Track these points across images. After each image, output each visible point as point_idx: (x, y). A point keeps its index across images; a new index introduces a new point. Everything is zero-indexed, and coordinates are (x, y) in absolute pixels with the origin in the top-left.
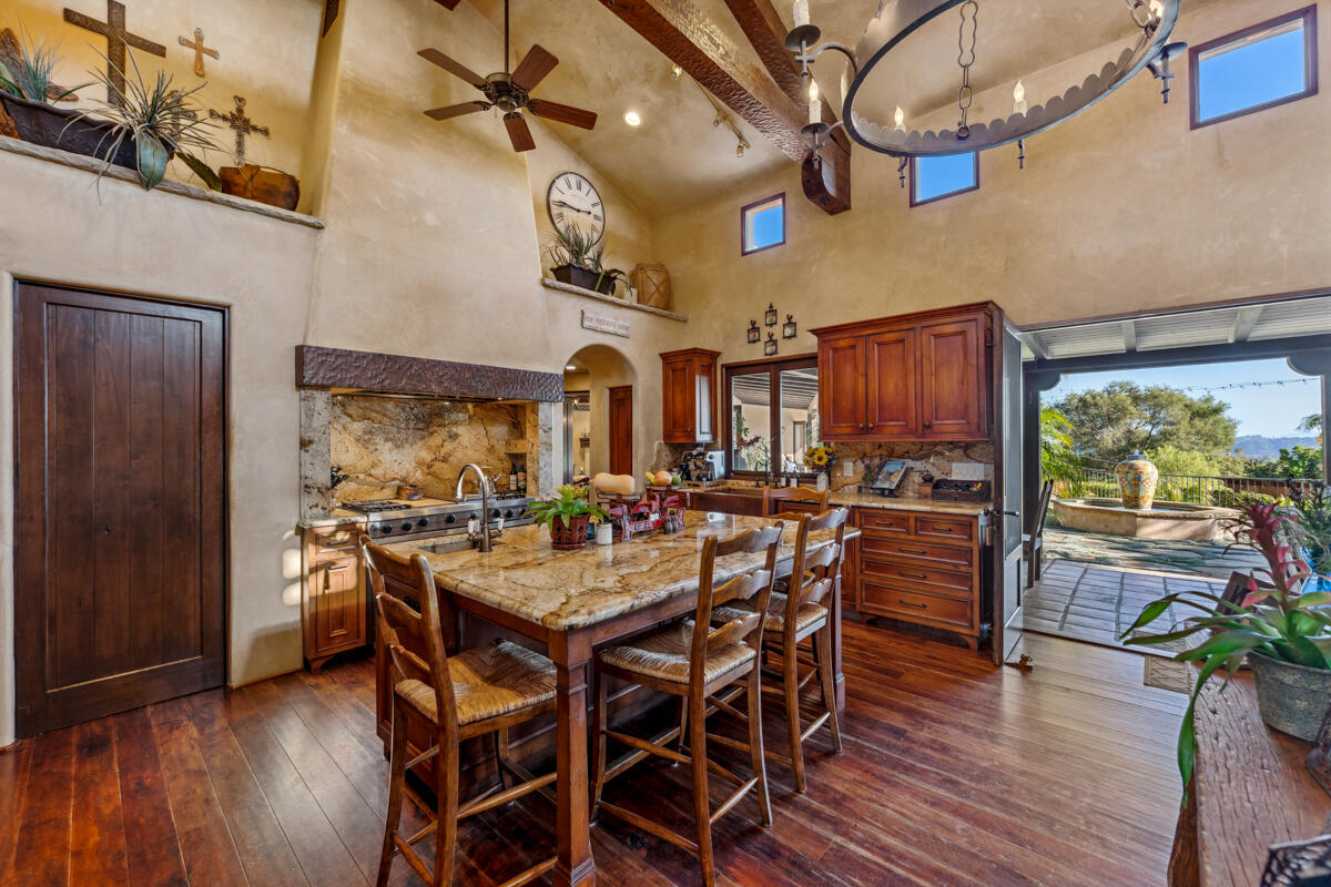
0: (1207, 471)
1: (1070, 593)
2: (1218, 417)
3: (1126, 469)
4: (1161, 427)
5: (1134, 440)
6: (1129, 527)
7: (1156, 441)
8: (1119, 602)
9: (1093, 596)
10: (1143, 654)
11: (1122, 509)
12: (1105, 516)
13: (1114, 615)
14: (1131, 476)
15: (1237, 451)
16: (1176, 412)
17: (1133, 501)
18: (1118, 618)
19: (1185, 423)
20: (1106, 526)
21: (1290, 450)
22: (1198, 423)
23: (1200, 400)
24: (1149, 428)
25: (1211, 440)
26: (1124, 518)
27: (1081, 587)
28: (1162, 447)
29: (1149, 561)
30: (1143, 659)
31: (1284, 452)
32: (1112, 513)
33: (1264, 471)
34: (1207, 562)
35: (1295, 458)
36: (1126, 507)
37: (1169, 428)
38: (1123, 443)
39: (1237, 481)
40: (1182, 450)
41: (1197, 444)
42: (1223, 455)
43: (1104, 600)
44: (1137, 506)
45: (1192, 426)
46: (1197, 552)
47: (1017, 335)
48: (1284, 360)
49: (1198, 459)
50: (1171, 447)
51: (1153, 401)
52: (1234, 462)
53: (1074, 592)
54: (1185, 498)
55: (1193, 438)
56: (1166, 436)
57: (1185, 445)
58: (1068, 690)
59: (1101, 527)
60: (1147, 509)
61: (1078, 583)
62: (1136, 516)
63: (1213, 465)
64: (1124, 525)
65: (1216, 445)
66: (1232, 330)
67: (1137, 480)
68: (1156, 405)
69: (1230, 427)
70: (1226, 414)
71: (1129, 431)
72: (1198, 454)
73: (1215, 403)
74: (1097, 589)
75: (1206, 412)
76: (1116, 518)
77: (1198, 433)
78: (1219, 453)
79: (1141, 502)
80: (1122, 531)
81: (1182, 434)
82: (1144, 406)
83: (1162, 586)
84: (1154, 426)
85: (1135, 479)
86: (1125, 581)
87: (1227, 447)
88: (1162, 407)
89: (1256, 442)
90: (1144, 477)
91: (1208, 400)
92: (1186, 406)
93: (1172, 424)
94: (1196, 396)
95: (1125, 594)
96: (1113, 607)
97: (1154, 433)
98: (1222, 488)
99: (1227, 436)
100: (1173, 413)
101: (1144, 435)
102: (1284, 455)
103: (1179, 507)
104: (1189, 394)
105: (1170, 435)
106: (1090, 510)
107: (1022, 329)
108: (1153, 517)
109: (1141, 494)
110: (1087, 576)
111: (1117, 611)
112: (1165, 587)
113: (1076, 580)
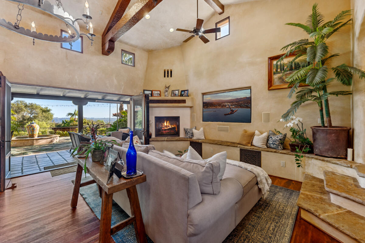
0: (47, 126)
1: (21, 164)
2: (49, 112)
3: (30, 127)
4: (33, 115)
5: (25, 118)
6: (32, 143)
7: (32, 119)
8: (37, 162)
9: (29, 163)
10: (49, 171)
11: (29, 139)
12: (23, 141)
13: (37, 166)
14: (31, 129)
15: (53, 121)
16: (38, 111)
17: (32, 136)
18: (38, 166)
19: (40, 114)
20: (24, 144)
21: (64, 121)
22: (44, 113)
23: (44, 108)
24: (30, 115)
25: (47, 118)
26: (30, 141)
27: (24, 162)
28: (34, 120)
29: (40, 151)
30: (50, 172)
31: (63, 121)
32: (26, 140)
33: (59, 126)
34: (54, 148)
35: (65, 122)
36: (30, 138)
37: (36, 115)
38: (21, 119)
39: (54, 128)
40: (40, 121)
41: (44, 120)
42: (50, 122)
43: (33, 163)
44: (33, 137)
45: (43, 115)
46: (51, 146)
47: (9, 84)
48: (72, 101)
49: (44, 123)
50: (37, 120)
51: (32, 107)
52: (53, 124)
53: (22, 164)
54: (42, 134)
55: (43, 118)
56: (35, 117)
57: (40, 120)
58: (33, 186)
59: (22, 144)
60: (36, 137)
61: (22, 161)
62: (34, 140)
63: (48, 125)
64: (30, 142)
65: (48, 120)
66: (62, 93)
67: (33, 130)
68: (32, 108)
69: (52, 115)
70: (51, 112)
71: (23, 116)
72: (44, 122)
73: (48, 109)
74: (29, 161)
75: (46, 111)
76: (27, 141)
77: (44, 116)
78: (49, 122)
79: (34, 136)
80: (29, 145)
81: (40, 117)
82: (28, 109)
83: (47, 156)
84: (31, 114)
85: (33, 129)
86: (37, 157)
87: (51, 120)
88: (34, 109)
89: (56, 119)
90: (35, 129)
91: (47, 108)
92: (41, 109)
93: (37, 114)
94: (43, 107)
95: (38, 160)
96: (36, 164)
97: (31, 116)
98: (51, 131)
99: (51, 117)
100: (37, 111)
101: (29, 117)
102: (63, 122)
103: (43, 136)
104: (42, 106)
105: (36, 117)
106: (18, 140)
107: (11, 83)
108: (39, 139)
109: (34, 134)
110: (24, 159)
111: (38, 164)
112: (48, 156)
113: (21, 160)
